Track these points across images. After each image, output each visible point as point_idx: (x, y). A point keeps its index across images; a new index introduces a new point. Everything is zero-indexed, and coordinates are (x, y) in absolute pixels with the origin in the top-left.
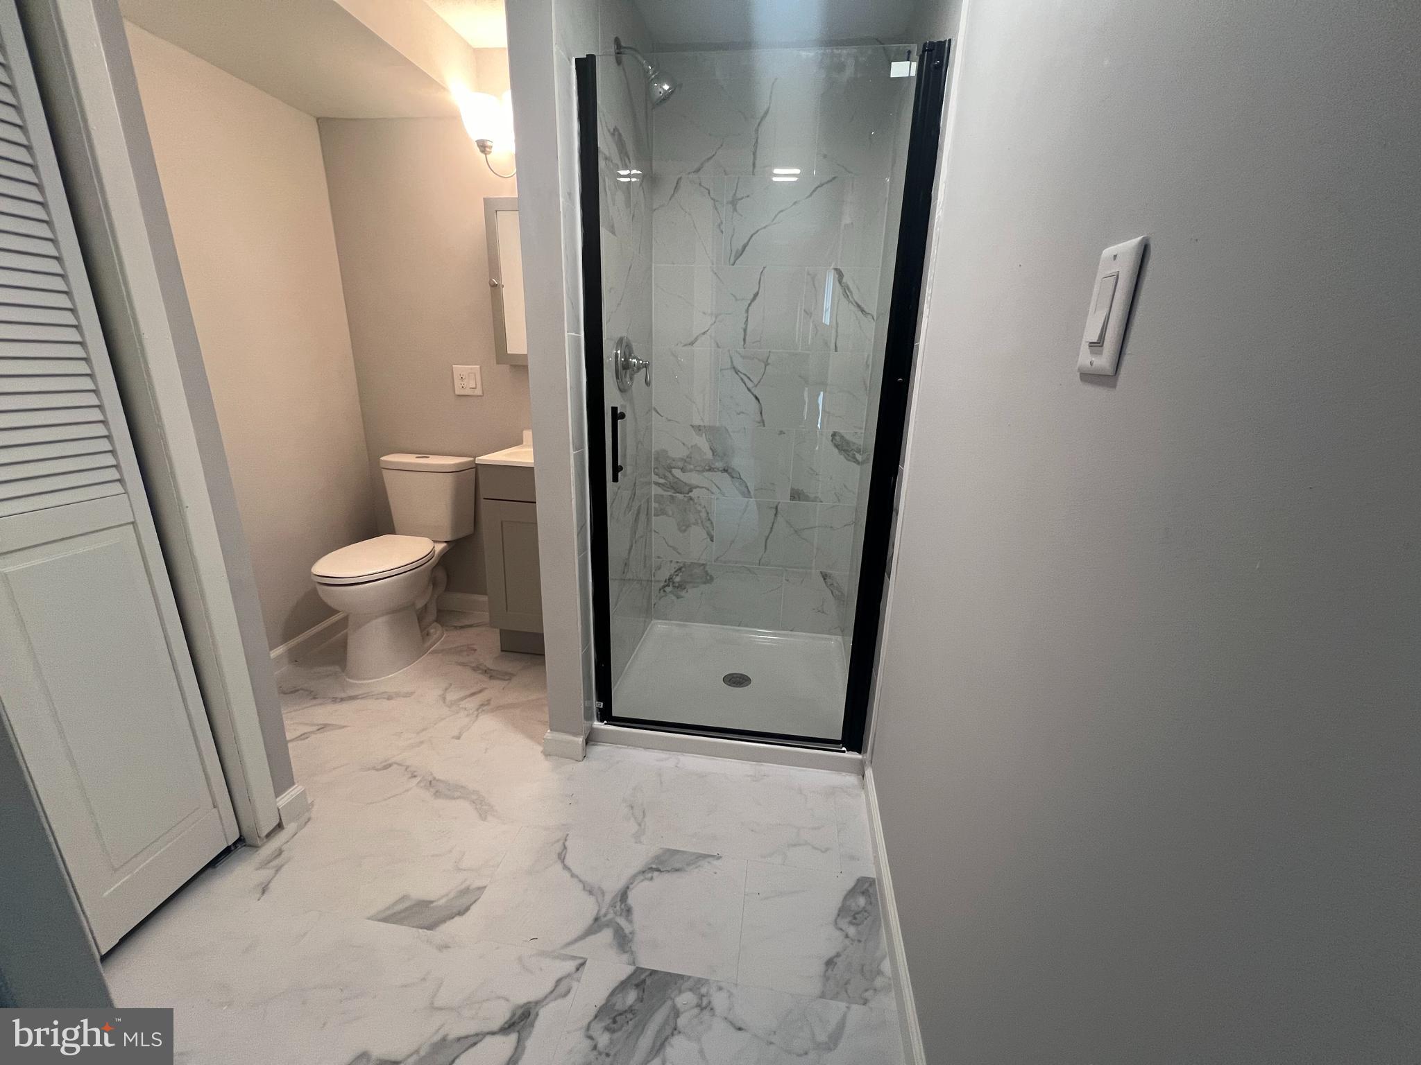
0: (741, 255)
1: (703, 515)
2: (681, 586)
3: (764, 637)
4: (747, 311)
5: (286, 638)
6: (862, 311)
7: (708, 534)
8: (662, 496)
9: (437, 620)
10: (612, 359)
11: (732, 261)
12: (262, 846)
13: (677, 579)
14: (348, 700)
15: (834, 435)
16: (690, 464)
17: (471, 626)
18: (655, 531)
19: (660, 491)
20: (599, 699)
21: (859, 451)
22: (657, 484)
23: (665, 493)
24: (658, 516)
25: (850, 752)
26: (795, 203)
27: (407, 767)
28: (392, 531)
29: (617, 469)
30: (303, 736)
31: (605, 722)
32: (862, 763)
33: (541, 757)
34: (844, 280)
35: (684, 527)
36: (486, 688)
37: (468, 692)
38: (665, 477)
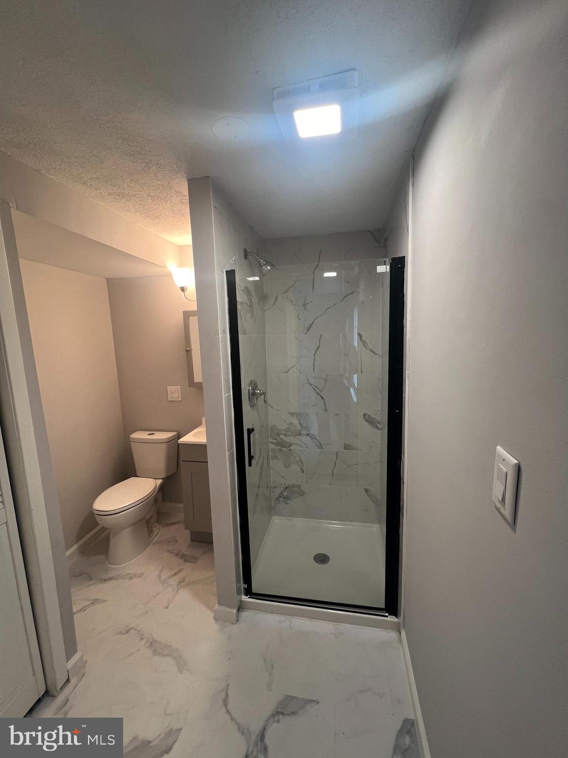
0: (309, 329)
1: (298, 459)
2: (287, 498)
3: (335, 525)
4: (314, 355)
5: (78, 539)
6: (374, 353)
7: (301, 468)
8: (275, 449)
9: (158, 521)
10: (247, 391)
11: (305, 332)
12: (59, 694)
13: (285, 494)
14: (109, 580)
15: (365, 415)
16: (289, 432)
17: (174, 523)
18: (272, 468)
19: (274, 446)
20: (245, 582)
21: (379, 423)
22: (271, 443)
23: (277, 448)
24: (273, 459)
25: (391, 616)
26: (335, 304)
27: (139, 631)
28: (135, 475)
29: (251, 458)
30: (83, 609)
31: (249, 596)
32: (398, 624)
33: (213, 621)
34: (363, 338)
35: (287, 466)
36: (182, 569)
37: (173, 572)
38: (276, 439)
